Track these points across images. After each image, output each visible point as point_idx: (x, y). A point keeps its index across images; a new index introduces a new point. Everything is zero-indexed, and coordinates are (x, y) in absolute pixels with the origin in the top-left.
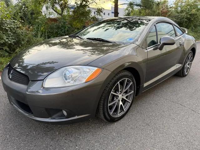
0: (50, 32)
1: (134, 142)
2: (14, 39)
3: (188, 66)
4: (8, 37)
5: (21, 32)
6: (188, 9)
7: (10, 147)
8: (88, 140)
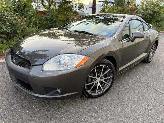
0: (40, 23)
1: (112, 114)
2: (11, 29)
3: (152, 55)
4: (6, 27)
5: (17, 23)
6: (151, 8)
7: (15, 117)
8: (76, 112)
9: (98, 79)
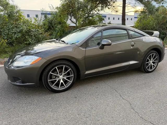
3: (152, 64)
9: (61, 77)
